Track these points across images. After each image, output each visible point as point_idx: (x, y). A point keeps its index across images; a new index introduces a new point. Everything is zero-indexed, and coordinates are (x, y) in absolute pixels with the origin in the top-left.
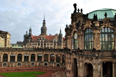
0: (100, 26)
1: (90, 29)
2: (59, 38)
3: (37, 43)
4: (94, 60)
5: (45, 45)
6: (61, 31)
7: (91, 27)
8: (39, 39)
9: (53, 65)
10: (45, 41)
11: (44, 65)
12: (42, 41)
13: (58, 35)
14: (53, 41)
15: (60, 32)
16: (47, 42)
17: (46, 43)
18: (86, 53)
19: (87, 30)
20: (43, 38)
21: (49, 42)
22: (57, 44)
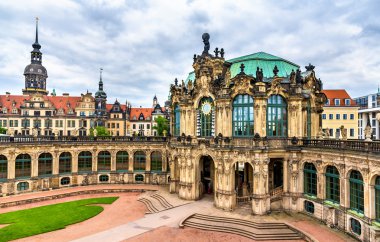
0: (267, 92)
1: (246, 97)
2: (97, 106)
3: (20, 120)
4: (257, 155)
5: (48, 124)
6: (101, 85)
7: (250, 93)
8: (26, 108)
9: (126, 178)
10: (48, 113)
11: (99, 182)
12: (37, 114)
13: (93, 95)
14: (78, 115)
15: (101, 89)
16: (58, 117)
17: (54, 121)
18: (238, 143)
19: (241, 97)
20: (42, 103)
21: (64, 117)
22: (88, 121)
